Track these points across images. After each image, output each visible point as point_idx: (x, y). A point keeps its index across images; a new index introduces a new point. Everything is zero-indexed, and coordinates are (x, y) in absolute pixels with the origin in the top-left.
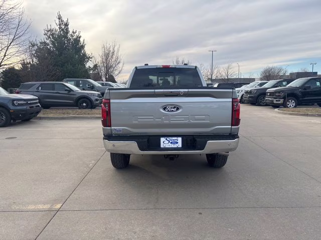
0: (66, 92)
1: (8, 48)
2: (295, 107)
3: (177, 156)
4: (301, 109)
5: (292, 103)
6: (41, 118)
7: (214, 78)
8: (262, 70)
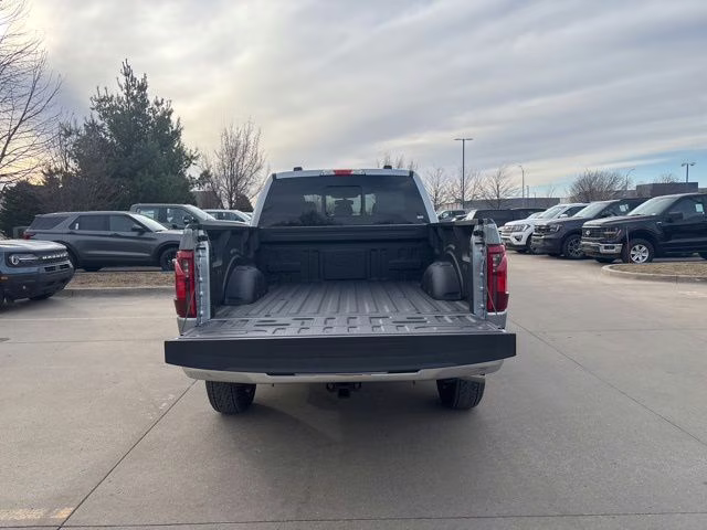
0: (135, 234)
1: (9, 139)
2: (649, 260)
3: (357, 386)
4: (663, 265)
5: (640, 253)
6: (73, 293)
7: (468, 198)
8: (575, 180)
